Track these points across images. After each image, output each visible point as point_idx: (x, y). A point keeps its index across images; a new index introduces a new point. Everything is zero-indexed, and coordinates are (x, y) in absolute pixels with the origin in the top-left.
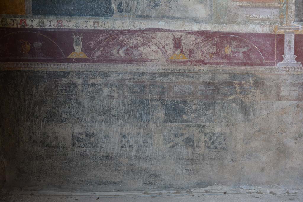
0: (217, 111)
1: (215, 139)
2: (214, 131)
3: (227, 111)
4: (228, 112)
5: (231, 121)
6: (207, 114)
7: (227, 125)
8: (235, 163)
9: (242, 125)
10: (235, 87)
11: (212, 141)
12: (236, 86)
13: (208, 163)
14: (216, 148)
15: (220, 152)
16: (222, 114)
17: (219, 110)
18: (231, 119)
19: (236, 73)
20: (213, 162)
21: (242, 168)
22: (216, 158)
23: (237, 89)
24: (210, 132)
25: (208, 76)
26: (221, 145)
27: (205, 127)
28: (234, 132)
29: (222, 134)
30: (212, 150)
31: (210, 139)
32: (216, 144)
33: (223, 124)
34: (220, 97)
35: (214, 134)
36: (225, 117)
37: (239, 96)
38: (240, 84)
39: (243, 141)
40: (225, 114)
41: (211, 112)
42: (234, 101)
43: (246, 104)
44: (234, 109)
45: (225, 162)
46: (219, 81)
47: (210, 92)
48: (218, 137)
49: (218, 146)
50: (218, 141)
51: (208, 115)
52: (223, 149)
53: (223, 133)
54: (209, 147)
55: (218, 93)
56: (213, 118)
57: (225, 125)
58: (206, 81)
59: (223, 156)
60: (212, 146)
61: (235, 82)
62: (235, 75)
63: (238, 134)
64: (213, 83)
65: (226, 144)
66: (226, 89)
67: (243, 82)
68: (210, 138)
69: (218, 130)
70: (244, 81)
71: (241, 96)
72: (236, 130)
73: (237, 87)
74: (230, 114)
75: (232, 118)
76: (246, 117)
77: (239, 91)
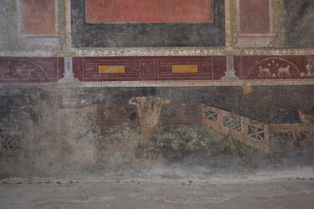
0: (12, 118)
1: (10, 140)
2: (10, 134)
3: (19, 118)
4: (20, 119)
5: (23, 126)
6: (3, 120)
7: (20, 129)
8: (28, 159)
9: (32, 129)
10: (25, 99)
11: (8, 141)
12: (26, 98)
13: (6, 159)
14: (11, 147)
15: (15, 150)
16: (16, 120)
17: (13, 117)
18: (23, 125)
19: (25, 88)
20: (9, 158)
21: (34, 163)
22: (12, 155)
23: (27, 101)
24: (6, 135)
25: (4, 91)
26: (15, 144)
27: (2, 131)
28: (26, 134)
29: (16, 136)
30: (9, 149)
31: (7, 141)
32: (12, 144)
33: (17, 128)
34: (13, 107)
35: (9, 136)
36: (18, 123)
37: (29, 106)
38: (29, 97)
39: (34, 141)
40: (18, 120)
41: (7, 119)
42: (24, 110)
43: (35, 112)
44: (25, 116)
45: (20, 158)
46: (12, 95)
47: (6, 103)
48: (13, 139)
49: (13, 146)
50: (13, 142)
51: (4, 121)
52: (18, 148)
53: (17, 135)
54: (5, 147)
55: (12, 104)
56: (8, 124)
57: (18, 129)
58: (1, 95)
59: (18, 153)
60: (8, 146)
61: (26, 95)
62: (25, 89)
63: (29, 135)
64: (8, 97)
65: (19, 144)
66: (18, 101)
67: (32, 95)
68: (6, 139)
69: (12, 133)
70: (33, 95)
71: (30, 106)
72: (28, 133)
73: (27, 99)
74: (22, 121)
75: (24, 124)
76: (35, 122)
77: (29, 102)
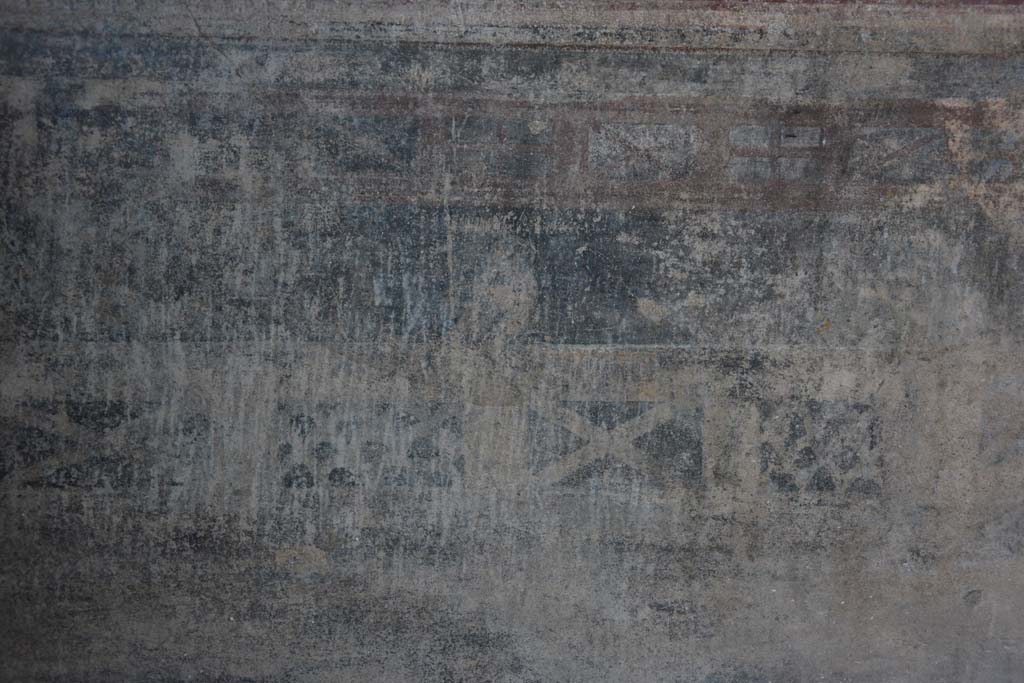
0: (837, 274)
1: (818, 437)
2: (818, 388)
3: (891, 277)
4: (897, 281)
5: (911, 333)
6: (779, 290)
7: (890, 357)
8: (934, 572)
9: (978, 357)
10: (946, 135)
11: (801, 444)
12: (952, 125)
13: (781, 567)
14: (823, 483)
15: (847, 505)
16: (864, 292)
17: (847, 271)
18: (913, 325)
19: (953, 47)
20: (805, 563)
21: (973, 597)
22: (825, 542)
23: (953, 147)
24: (793, 397)
25: (791, 69)
26: (851, 467)
27: (767, 364)
28: (933, 397)
29: (861, 408)
30: (804, 496)
31: (794, 437)
32: (827, 462)
33: (868, 347)
34: (853, 191)
35: (814, 407)
36: (879, 309)
37: (965, 185)
38: (976, 117)
39: (982, 447)
40: (883, 293)
41: (804, 283)
42: (933, 216)
43: (1008, 236)
44: (932, 265)
45: (877, 564)
46: (849, 99)
47: (800, 164)
48: (835, 425)
49: (837, 475)
50: (838, 445)
51: (782, 296)
52: (867, 488)
53: (864, 400)
54: (783, 482)
55: (845, 172)
56: (810, 315)
57: (878, 355)
58: (773, 99)
59: (864, 530)
60: (802, 476)
61: (948, 102)
62: (949, 60)
63: (951, 405)
64: (817, 113)
65: (881, 462)
66: (893, 144)
67: (996, 103)
68: (792, 426)
69: (837, 384)
70: (1002, 100)
71: (976, 189)
72: (942, 385)
73: (959, 136)
74: (907, 295)
75: (919, 317)
76: (1003, 308)
77: (966, 156)
